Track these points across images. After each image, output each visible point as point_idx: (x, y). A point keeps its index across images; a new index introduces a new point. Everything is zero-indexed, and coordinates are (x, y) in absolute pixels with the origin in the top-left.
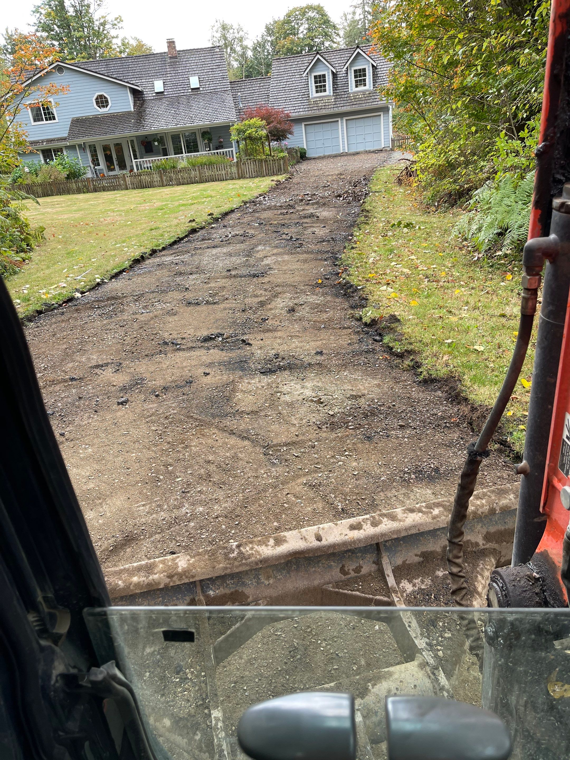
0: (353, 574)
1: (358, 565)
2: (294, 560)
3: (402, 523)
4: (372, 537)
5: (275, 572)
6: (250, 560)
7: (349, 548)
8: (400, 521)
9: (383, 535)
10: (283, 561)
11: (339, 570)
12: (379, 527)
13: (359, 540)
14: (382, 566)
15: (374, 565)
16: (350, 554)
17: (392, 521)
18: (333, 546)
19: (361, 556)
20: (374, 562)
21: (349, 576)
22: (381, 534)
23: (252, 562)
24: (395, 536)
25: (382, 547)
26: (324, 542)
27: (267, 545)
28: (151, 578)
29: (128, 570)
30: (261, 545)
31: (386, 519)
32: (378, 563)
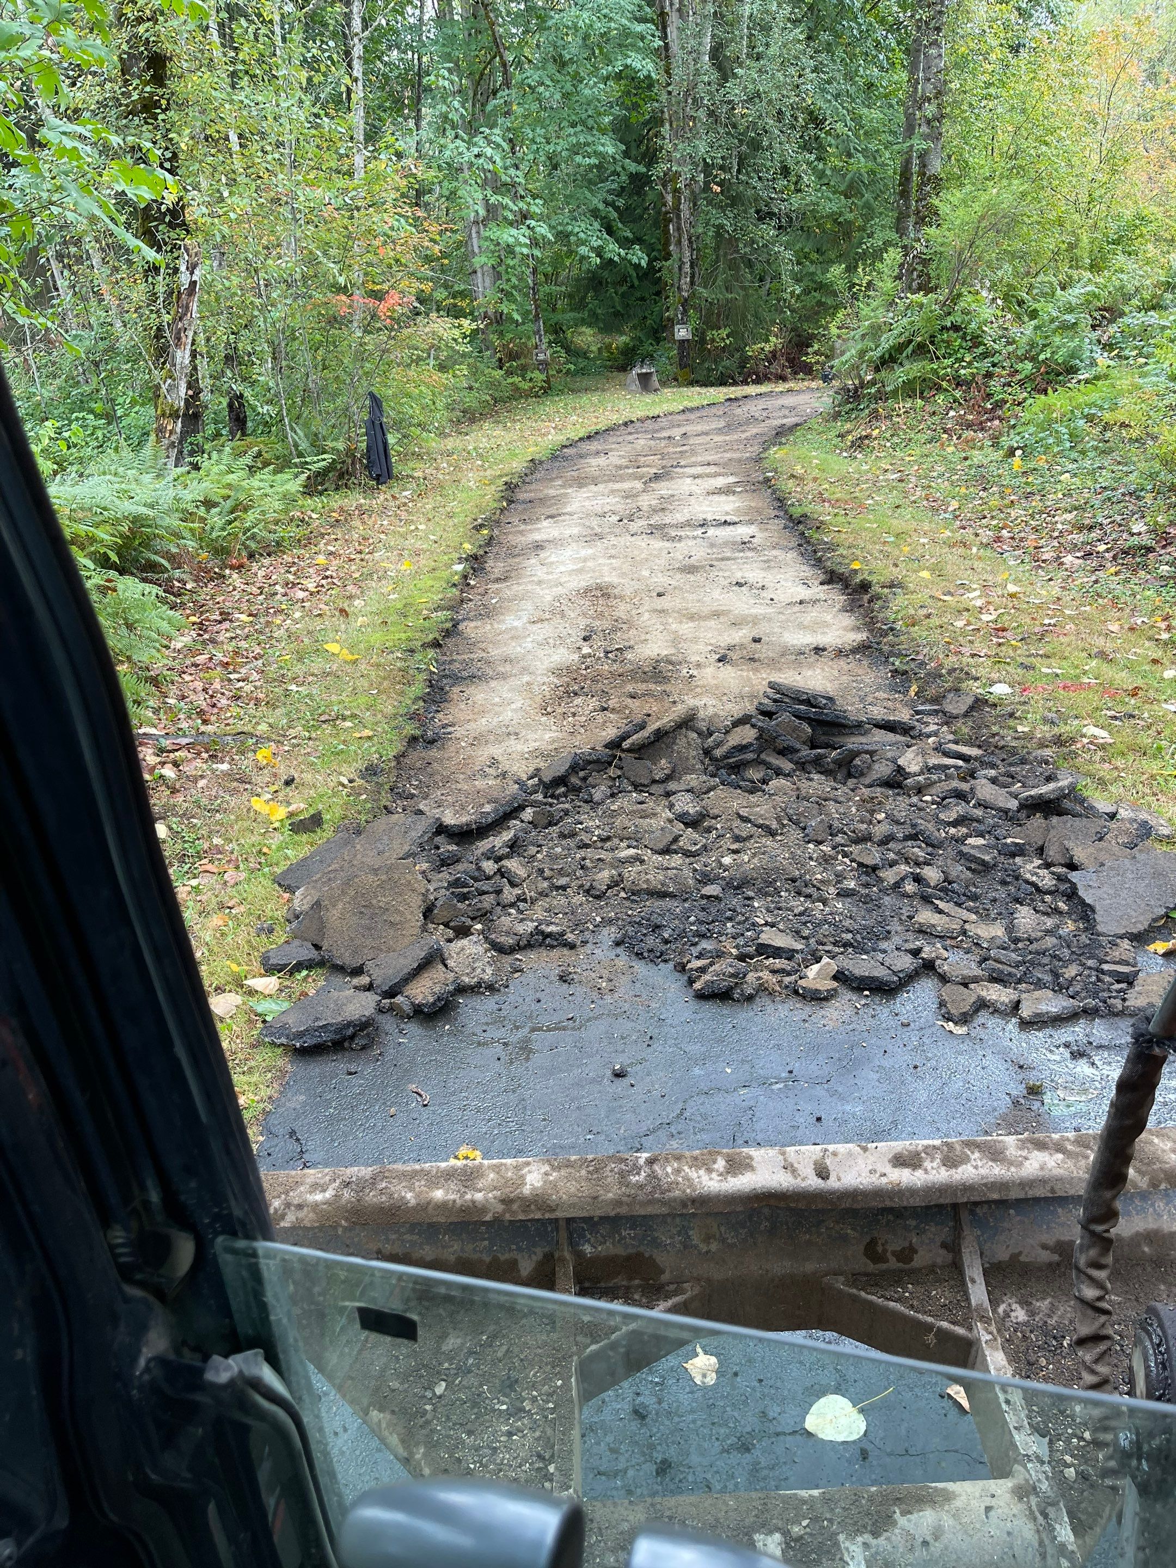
0: (893, 1264)
1: (907, 1244)
2: (766, 1211)
3: (1013, 1169)
4: (944, 1189)
5: (723, 1229)
6: (671, 1194)
7: (888, 1203)
8: (1011, 1163)
9: (967, 1188)
10: (739, 1209)
11: (862, 1248)
12: (960, 1170)
13: (912, 1191)
14: (961, 1258)
15: (943, 1252)
16: (891, 1217)
17: (993, 1160)
18: (854, 1194)
19: (916, 1227)
20: (944, 1245)
21: (884, 1266)
22: (964, 1184)
23: (675, 1199)
24: (995, 1196)
25: (965, 1216)
26: (833, 1183)
27: (710, 1171)
28: (468, 1197)
29: (429, 1173)
30: (698, 1168)
31: (977, 1155)
32: (953, 1247)
